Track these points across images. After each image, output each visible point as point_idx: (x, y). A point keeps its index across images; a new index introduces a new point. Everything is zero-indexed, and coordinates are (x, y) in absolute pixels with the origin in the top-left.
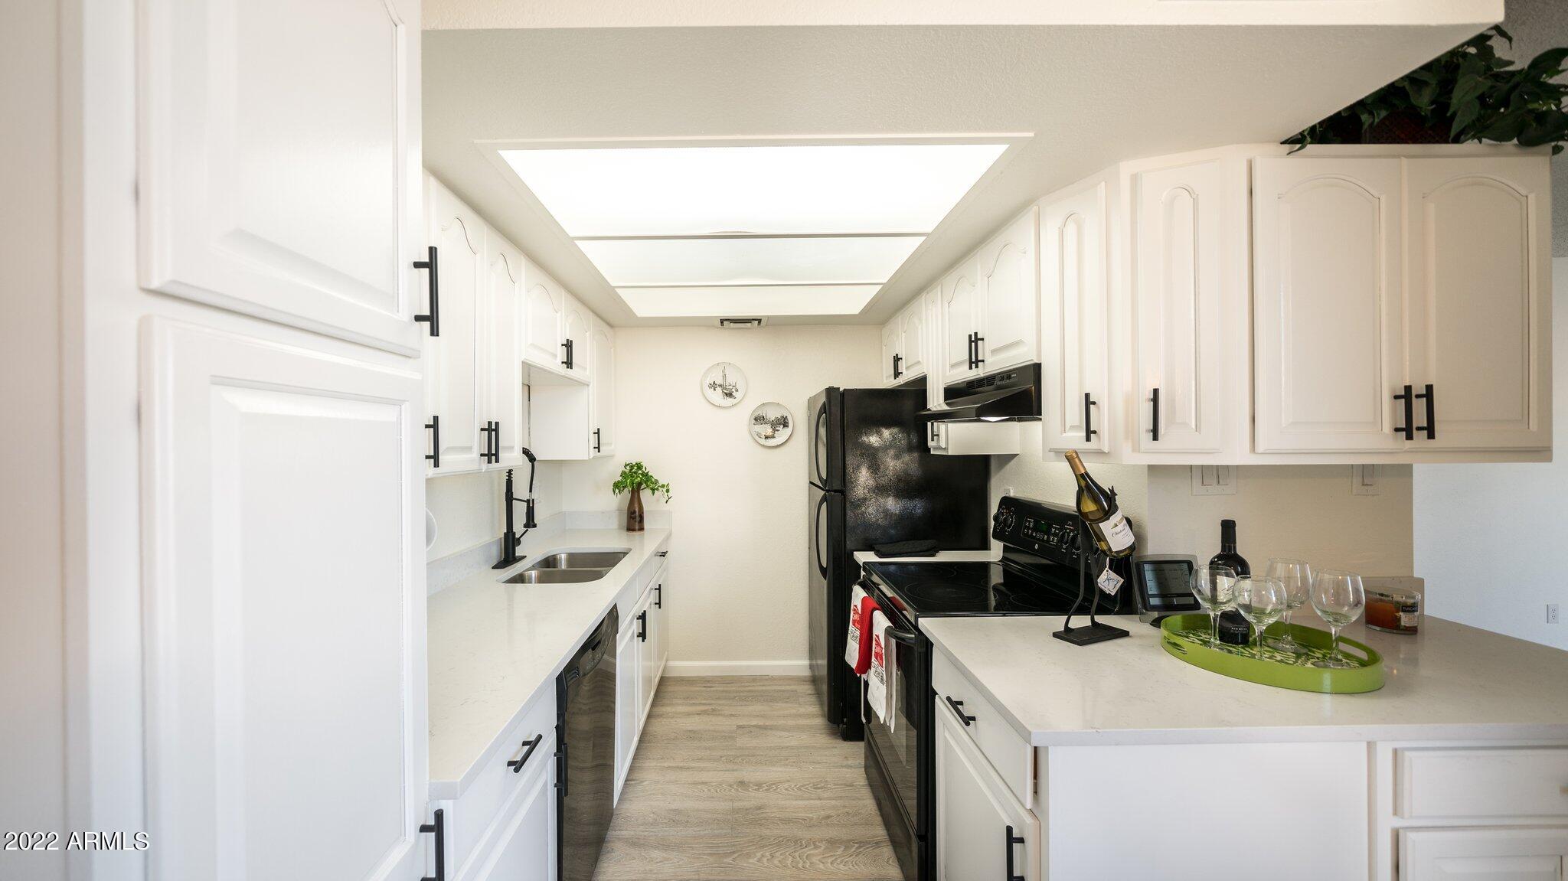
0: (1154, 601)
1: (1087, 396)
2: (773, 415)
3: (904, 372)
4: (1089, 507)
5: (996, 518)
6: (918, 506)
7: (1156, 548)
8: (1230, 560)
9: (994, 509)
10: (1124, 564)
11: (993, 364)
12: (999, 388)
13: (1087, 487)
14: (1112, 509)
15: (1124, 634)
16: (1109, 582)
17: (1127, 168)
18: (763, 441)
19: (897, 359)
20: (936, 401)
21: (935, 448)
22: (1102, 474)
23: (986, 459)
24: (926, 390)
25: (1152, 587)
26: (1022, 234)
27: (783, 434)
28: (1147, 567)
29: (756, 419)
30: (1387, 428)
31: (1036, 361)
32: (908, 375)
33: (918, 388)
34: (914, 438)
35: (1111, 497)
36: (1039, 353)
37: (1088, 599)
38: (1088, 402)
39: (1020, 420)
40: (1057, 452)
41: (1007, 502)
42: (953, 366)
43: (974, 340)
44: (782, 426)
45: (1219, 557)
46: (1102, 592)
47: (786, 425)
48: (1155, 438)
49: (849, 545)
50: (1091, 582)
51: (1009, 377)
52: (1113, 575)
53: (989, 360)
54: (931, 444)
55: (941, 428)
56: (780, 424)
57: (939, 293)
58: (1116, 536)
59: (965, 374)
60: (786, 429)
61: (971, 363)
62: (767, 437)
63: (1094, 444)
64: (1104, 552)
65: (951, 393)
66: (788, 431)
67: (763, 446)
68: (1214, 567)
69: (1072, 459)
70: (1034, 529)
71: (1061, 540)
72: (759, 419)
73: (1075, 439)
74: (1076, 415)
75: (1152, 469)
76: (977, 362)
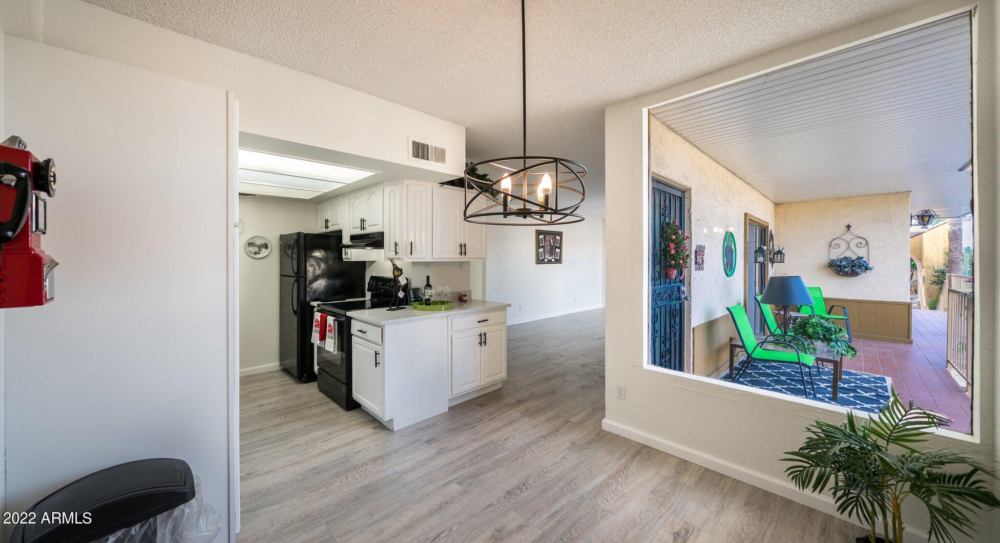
0: (412, 299)
1: (396, 243)
2: (259, 242)
3: (330, 227)
4: (396, 273)
5: (369, 284)
6: (338, 282)
7: (414, 285)
8: (428, 285)
9: (367, 280)
10: (406, 288)
11: (369, 230)
12: (371, 238)
13: (396, 268)
14: (402, 273)
15: (405, 308)
16: (401, 294)
17: (406, 182)
18: (253, 256)
19: (327, 221)
20: (346, 240)
21: (345, 259)
22: (399, 264)
23: (364, 263)
24: (341, 236)
25: (412, 296)
26: (378, 192)
27: (264, 253)
28: (411, 290)
29: (249, 244)
30: (458, 253)
31: (382, 231)
32: (332, 228)
33: (338, 235)
34: (336, 255)
35: (401, 270)
36: (383, 229)
37: (395, 301)
38: (396, 244)
39: (377, 249)
40: (388, 258)
41: (372, 278)
42: (354, 228)
43: (363, 221)
44: (264, 248)
45: (426, 285)
46: (399, 297)
47: (266, 247)
48: (411, 255)
49: (308, 299)
50: (397, 295)
51: (374, 235)
52: (402, 292)
53: (368, 228)
54: (344, 256)
55: (349, 250)
56: (263, 247)
57: (348, 200)
58: (402, 281)
59: (358, 232)
60: (267, 250)
61: (361, 228)
62: (255, 253)
63: (396, 256)
64: (400, 286)
65: (353, 238)
66: (269, 250)
67: (254, 258)
68: (425, 288)
69: (391, 260)
70: (382, 285)
71: (389, 287)
72: (251, 244)
73: (392, 255)
74: (393, 248)
75: (413, 263)
76: (364, 228)
